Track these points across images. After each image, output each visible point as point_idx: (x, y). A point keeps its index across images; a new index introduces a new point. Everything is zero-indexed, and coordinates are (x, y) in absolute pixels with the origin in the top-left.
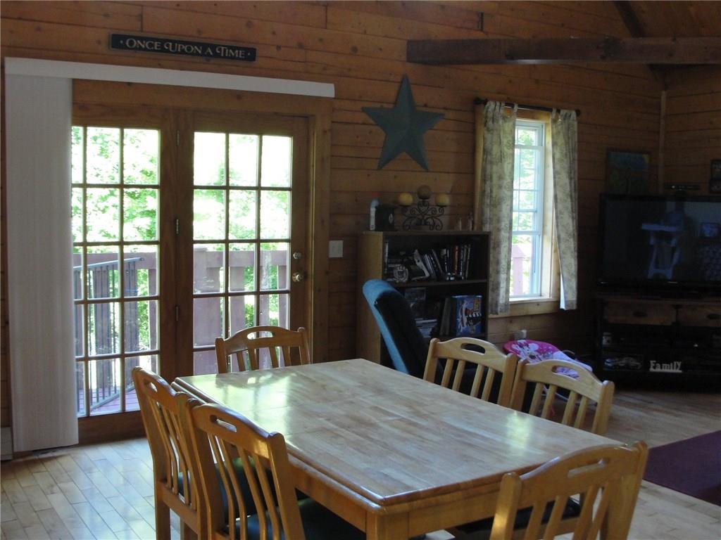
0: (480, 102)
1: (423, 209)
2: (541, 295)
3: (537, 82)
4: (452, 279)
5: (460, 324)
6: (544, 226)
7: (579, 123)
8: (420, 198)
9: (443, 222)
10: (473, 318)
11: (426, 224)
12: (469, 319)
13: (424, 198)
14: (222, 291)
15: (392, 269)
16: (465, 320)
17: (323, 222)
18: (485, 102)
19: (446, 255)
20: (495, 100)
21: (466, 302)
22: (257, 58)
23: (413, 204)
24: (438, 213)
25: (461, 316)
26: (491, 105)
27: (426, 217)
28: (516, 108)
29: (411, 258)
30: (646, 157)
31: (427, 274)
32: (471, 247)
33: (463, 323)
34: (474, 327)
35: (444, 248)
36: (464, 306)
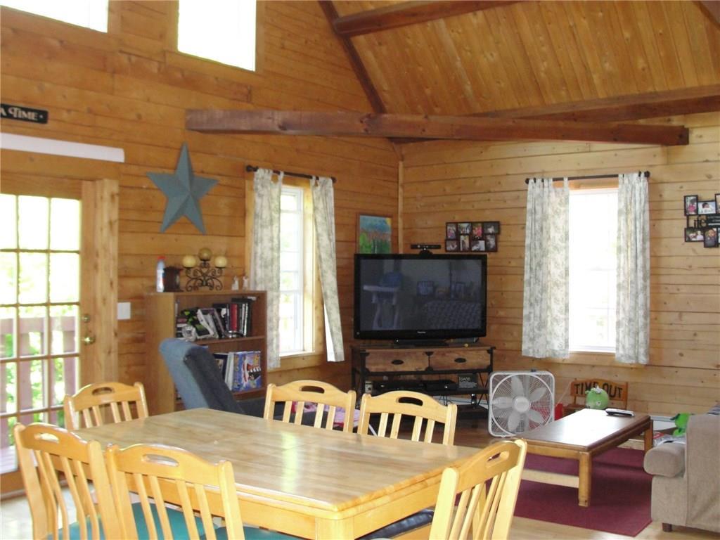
0: (251, 169)
1: (205, 270)
2: (304, 350)
3: (297, 150)
4: (234, 336)
5: (243, 379)
6: (304, 285)
7: (335, 190)
8: (202, 260)
9: (222, 282)
10: (253, 373)
11: (207, 285)
12: (250, 374)
13: (205, 260)
14: (15, 356)
15: (180, 329)
16: (247, 375)
17: (111, 284)
18: (255, 170)
19: (227, 314)
20: (264, 167)
21: (247, 357)
22: (49, 121)
23: (196, 266)
24: (217, 274)
25: (243, 372)
26: (260, 173)
27: (207, 278)
28: (282, 175)
29: (195, 317)
30: (388, 220)
31: (212, 333)
32: (248, 306)
33: (245, 378)
34: (255, 381)
35: (224, 307)
36: (246, 362)
